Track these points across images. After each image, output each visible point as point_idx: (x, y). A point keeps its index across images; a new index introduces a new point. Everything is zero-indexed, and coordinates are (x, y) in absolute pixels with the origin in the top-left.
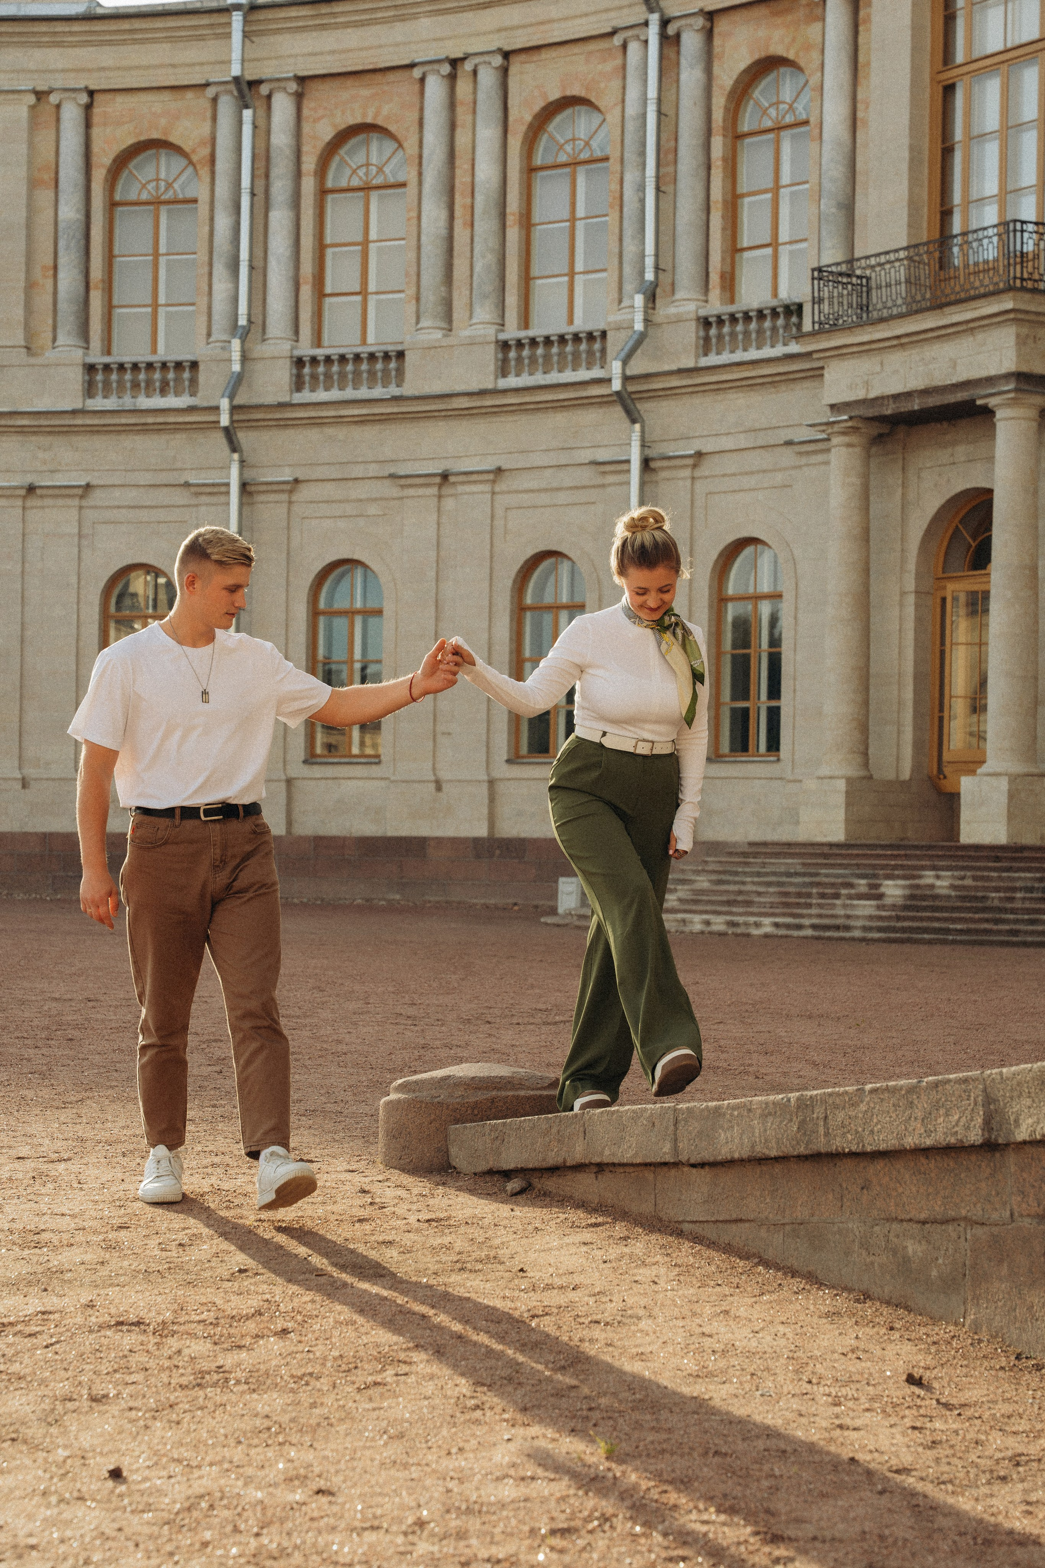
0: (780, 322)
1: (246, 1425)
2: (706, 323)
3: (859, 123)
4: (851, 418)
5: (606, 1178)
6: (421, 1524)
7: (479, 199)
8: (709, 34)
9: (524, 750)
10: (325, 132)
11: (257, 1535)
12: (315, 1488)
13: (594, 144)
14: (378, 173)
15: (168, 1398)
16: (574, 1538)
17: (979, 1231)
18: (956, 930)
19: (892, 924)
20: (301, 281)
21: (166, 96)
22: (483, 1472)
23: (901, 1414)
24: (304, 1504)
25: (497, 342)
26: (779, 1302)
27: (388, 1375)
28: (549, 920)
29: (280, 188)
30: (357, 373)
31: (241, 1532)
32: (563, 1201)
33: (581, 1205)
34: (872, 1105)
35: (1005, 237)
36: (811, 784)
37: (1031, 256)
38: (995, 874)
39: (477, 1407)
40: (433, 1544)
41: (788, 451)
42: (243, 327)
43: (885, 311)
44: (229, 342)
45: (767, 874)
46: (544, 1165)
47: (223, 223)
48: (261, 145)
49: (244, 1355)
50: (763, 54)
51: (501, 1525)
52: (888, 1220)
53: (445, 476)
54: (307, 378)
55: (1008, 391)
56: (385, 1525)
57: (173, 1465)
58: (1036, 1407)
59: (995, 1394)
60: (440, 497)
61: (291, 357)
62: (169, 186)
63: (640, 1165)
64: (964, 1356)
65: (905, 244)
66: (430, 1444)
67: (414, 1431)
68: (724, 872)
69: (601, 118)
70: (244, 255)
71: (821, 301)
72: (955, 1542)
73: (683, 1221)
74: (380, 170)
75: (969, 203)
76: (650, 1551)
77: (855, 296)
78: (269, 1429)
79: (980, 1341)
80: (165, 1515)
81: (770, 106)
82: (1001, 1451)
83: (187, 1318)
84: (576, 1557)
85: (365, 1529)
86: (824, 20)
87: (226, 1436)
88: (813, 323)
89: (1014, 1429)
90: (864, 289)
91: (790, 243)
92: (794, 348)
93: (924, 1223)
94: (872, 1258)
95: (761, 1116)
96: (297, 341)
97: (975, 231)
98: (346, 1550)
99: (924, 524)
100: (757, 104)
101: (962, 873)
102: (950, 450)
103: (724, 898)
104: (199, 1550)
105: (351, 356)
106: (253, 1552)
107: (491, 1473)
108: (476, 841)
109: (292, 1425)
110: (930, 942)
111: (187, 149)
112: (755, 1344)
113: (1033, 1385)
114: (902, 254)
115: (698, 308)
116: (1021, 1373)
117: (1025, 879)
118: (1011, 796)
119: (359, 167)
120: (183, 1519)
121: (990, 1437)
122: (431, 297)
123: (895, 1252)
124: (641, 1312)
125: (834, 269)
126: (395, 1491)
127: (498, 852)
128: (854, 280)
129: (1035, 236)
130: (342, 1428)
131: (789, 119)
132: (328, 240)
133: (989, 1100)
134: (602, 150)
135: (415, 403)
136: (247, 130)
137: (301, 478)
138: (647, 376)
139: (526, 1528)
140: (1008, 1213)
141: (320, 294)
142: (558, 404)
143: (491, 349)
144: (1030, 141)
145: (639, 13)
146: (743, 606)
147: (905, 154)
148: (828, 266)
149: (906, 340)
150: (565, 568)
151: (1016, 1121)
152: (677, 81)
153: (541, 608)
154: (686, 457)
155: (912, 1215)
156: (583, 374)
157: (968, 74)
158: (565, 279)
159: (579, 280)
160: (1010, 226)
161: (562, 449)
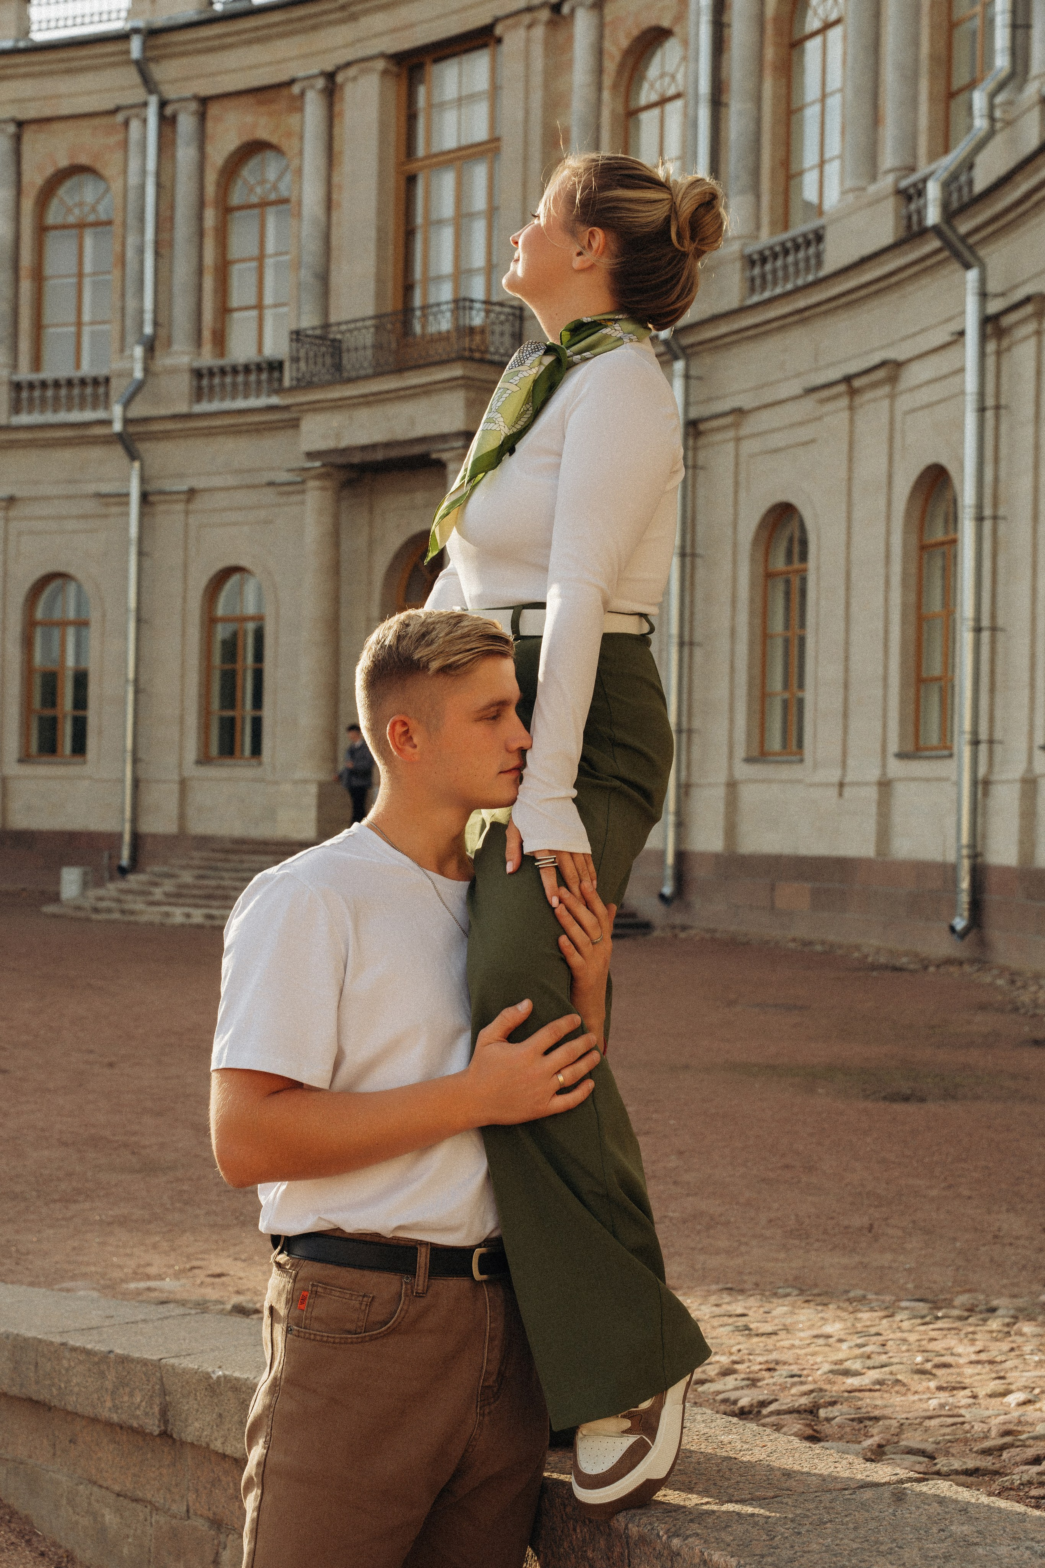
0: (264, 376)
2: (198, 374)
3: (334, 205)
4: (324, 465)
8: (202, 117)
9: (34, 749)
13: (101, 208)
17: (161, 1519)
25: (10, 383)
28: (52, 908)
35: (456, 312)
36: (287, 787)
37: (478, 330)
41: (270, 490)
43: (353, 371)
45: (243, 870)
50: (250, 138)
52: (89, 1481)
55: (459, 448)
65: (372, 314)
68: (206, 868)
69: (105, 186)
71: (298, 360)
75: (428, 279)
77: (328, 356)
81: (257, 184)
86: (302, 112)
88: (291, 379)
90: (336, 351)
91: (274, 306)
92: (275, 400)
93: (118, 1495)
94: (77, 1517)
97: (433, 306)
99: (388, 559)
100: (245, 182)
103: (203, 893)
114: (368, 323)
115: (192, 360)
123: (94, 1517)
125: (310, 332)
128: (328, 343)
129: (482, 313)
131: (273, 197)
133: (164, 1391)
134: (106, 215)
138: (146, 420)
140: (185, 1508)
143: (5, 389)
144: (479, 229)
145: (138, 94)
146: (230, 628)
147: (372, 233)
148: (306, 329)
149: (371, 398)
150: (72, 589)
151: (186, 1420)
152: (173, 157)
153: (50, 624)
154: (178, 493)
155: (109, 1483)
156: (88, 415)
157: (426, 167)
158: (73, 329)
159: (86, 331)
160: (461, 304)
161: (69, 482)
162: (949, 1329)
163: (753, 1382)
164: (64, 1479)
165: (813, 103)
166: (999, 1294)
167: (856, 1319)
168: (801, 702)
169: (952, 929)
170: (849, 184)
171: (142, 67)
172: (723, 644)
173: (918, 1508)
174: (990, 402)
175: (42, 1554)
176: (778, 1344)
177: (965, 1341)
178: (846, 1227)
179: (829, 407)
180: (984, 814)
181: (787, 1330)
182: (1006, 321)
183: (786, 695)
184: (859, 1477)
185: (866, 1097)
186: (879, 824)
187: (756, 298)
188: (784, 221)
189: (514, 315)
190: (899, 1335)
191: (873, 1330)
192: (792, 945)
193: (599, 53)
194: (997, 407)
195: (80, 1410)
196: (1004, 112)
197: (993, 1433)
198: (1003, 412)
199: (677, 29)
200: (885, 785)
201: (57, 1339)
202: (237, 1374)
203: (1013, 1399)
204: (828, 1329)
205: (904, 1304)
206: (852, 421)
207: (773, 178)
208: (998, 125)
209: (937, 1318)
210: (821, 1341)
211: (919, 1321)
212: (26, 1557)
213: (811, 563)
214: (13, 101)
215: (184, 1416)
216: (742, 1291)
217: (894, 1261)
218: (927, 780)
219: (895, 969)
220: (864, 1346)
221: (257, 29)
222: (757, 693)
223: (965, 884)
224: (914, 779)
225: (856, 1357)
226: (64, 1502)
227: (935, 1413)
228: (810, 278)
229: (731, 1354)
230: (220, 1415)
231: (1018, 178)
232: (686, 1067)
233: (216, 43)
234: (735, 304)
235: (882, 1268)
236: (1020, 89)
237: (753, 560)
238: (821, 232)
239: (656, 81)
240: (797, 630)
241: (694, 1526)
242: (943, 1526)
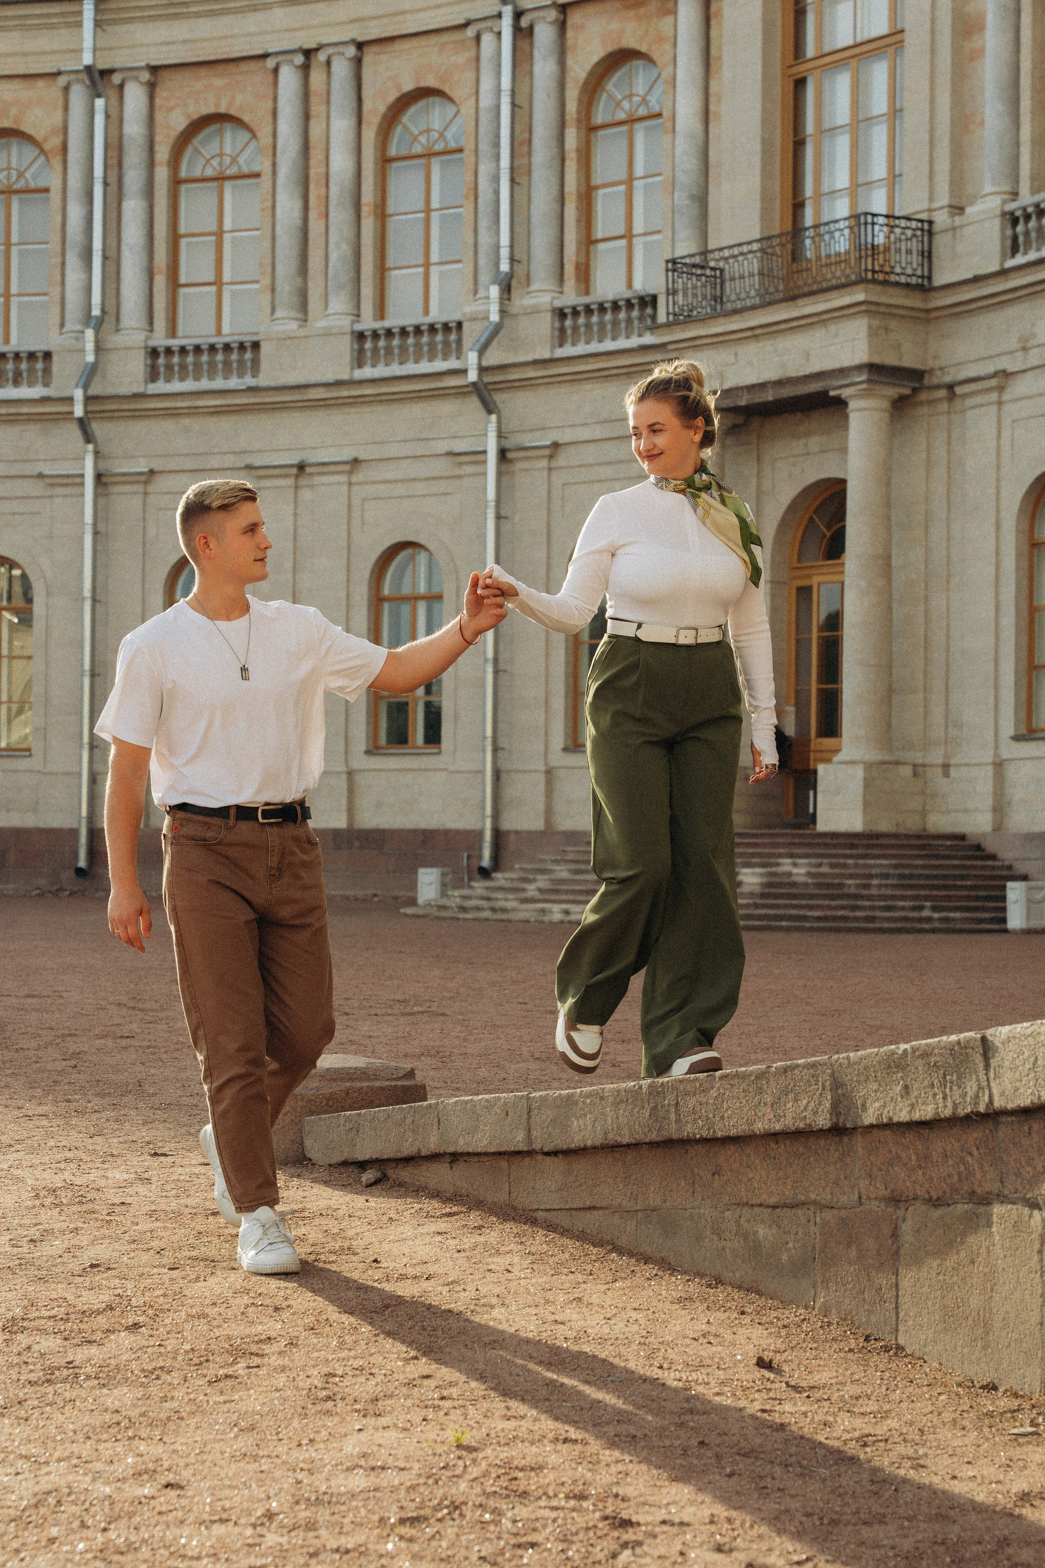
0: (635, 313)
1: (96, 1420)
2: (561, 314)
3: (711, 116)
5: (461, 1169)
6: (270, 1516)
7: (334, 189)
8: (562, 26)
9: (383, 740)
10: (178, 121)
11: (105, 1530)
12: (164, 1482)
13: (448, 135)
14: (231, 164)
15: (16, 1395)
16: (424, 1526)
17: (828, 1215)
18: (813, 917)
19: (750, 911)
20: (156, 271)
21: (16, 85)
22: (333, 1463)
23: (751, 1397)
24: (153, 1498)
25: (353, 332)
26: (632, 1288)
27: (240, 1368)
28: (410, 911)
29: (134, 177)
30: (212, 365)
31: (89, 1527)
32: (418, 1191)
33: (436, 1195)
34: (722, 1091)
35: (856, 229)
37: (881, 249)
38: (851, 861)
39: (328, 1398)
40: (282, 1536)
42: (97, 317)
43: (738, 302)
44: (83, 332)
46: (400, 1155)
47: (75, 213)
48: (114, 133)
49: (93, 1350)
50: (615, 47)
51: (351, 1515)
52: (738, 1204)
53: (301, 467)
54: (162, 369)
55: (861, 383)
56: (234, 1518)
57: (20, 1463)
58: (884, 1388)
59: (844, 1375)
60: (297, 487)
61: (146, 347)
62: (21, 175)
63: (494, 1154)
64: (813, 1339)
65: (758, 236)
66: (281, 1436)
67: (265, 1424)
69: (454, 109)
70: (97, 244)
71: (675, 292)
72: (801, 1523)
73: (537, 1210)
74: (234, 160)
75: (820, 195)
76: (499, 1538)
77: (709, 287)
78: (118, 1424)
79: (829, 1324)
80: (12, 1512)
81: (624, 98)
82: (848, 1432)
83: (37, 1314)
84: (425, 1546)
85: (213, 1522)
86: (675, 13)
87: (75, 1432)
88: (668, 314)
89: (862, 1410)
90: (718, 281)
91: (645, 234)
92: (649, 339)
93: (774, 1207)
94: (724, 1243)
95: (613, 1103)
96: (151, 331)
97: (827, 224)
98: (194, 1543)
99: (779, 513)
100: (611, 95)
101: (819, 861)
102: (804, 441)
103: (583, 888)
104: (45, 1547)
105: (206, 347)
106: (100, 1547)
107: (341, 1464)
108: (335, 832)
109: (141, 1419)
110: (788, 929)
111: (39, 137)
112: (607, 1331)
113: (881, 1366)
114: (755, 247)
115: (554, 298)
116: (869, 1355)
117: (881, 865)
118: (868, 783)
119: (213, 157)
120: (30, 1516)
121: (838, 1419)
122: (286, 288)
123: (745, 1236)
124: (494, 1301)
125: (687, 261)
126: (245, 1483)
127: (357, 843)
128: (708, 272)
129: (885, 229)
130: (193, 1422)
131: (642, 112)
132: (182, 230)
133: (837, 1084)
134: (456, 142)
135: (270, 393)
136: (99, 120)
137: (156, 468)
138: (502, 368)
139: (376, 1518)
140: (857, 1196)
141: (174, 284)
142: (414, 395)
143: (347, 340)
144: (879, 135)
145: (492, 5)
147: (757, 147)
148: (682, 258)
149: (759, 331)
150: (423, 558)
151: (863, 1105)
152: (530, 72)
153: (398, 599)
154: (542, 447)
155: (762, 1199)
156: (439, 365)
157: (818, 68)
158: (420, 271)
159: (435, 271)
160: (861, 219)
161: (420, 440)
189: (922, 230)
195: (733, 1133)
215: (860, 1103)
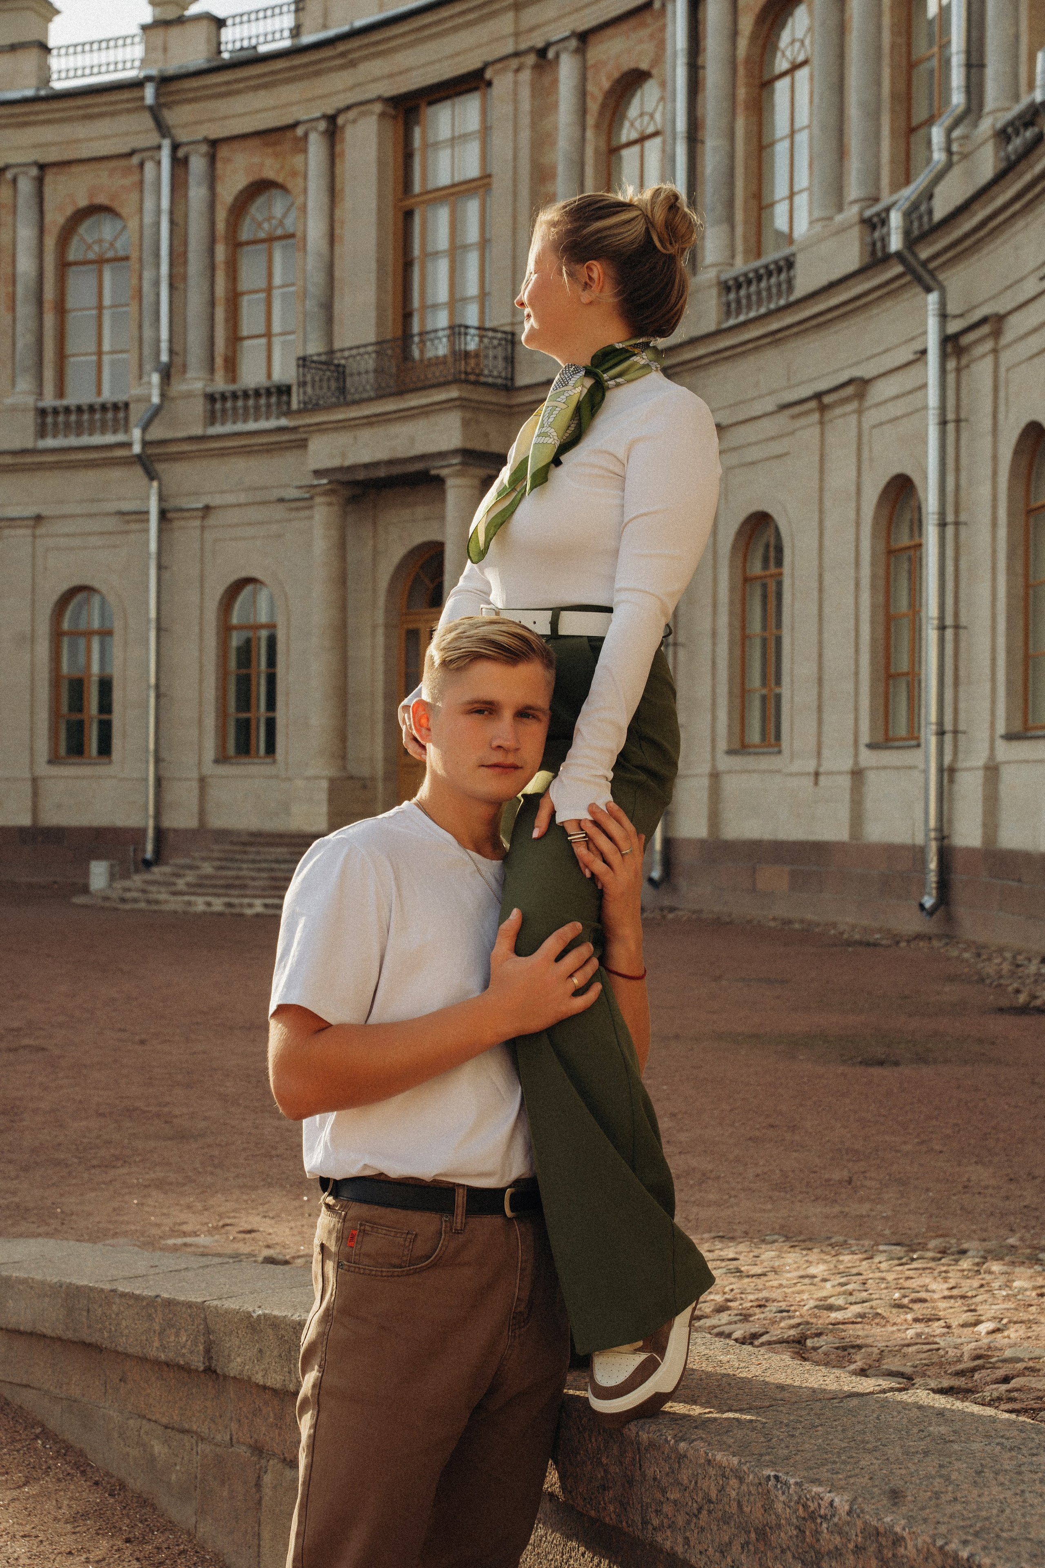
0: (274, 400)
2: (211, 398)
3: (336, 239)
4: (330, 482)
7: (20, 288)
8: (212, 159)
9: (63, 751)
13: (118, 245)
17: (207, 1448)
25: (36, 409)
28: (82, 899)
35: (452, 338)
36: (300, 783)
37: (473, 354)
41: (281, 506)
43: (357, 395)
45: (259, 862)
50: (257, 178)
52: (139, 1415)
55: (456, 465)
65: (373, 341)
68: (226, 859)
69: (122, 224)
71: (305, 384)
75: (425, 308)
77: (333, 381)
81: (264, 220)
86: (306, 153)
88: (299, 402)
90: (341, 375)
91: (281, 334)
92: (283, 422)
93: (166, 1427)
97: (430, 332)
99: (391, 569)
100: (253, 219)
103: (224, 882)
108: (22, 830)
114: (370, 349)
115: (205, 385)
123: (144, 1448)
125: (316, 358)
127: (40, 839)
128: (332, 368)
129: (476, 338)
131: (279, 232)
134: (123, 251)
138: (163, 442)
140: (228, 1436)
142: (88, 463)
143: (31, 415)
144: (473, 260)
145: (153, 138)
146: (245, 634)
147: (373, 266)
148: (311, 356)
149: (374, 419)
150: (96, 601)
151: (229, 1356)
152: (186, 196)
153: (75, 634)
154: (197, 509)
155: (156, 1417)
156: (109, 438)
157: (423, 202)
158: (94, 358)
159: (106, 359)
160: (457, 330)
161: (92, 501)
162: (924, 1269)
163: (745, 1317)
164: (115, 1415)
165: (782, 139)
166: (969, 1238)
167: (838, 1261)
168: (778, 698)
169: (922, 906)
170: (817, 214)
171: (155, 112)
172: (706, 644)
173: (899, 1412)
174: (951, 416)
175: (96, 1483)
176: (767, 1284)
177: (939, 1279)
178: (826, 1181)
179: (803, 421)
180: (951, 801)
181: (776, 1272)
182: (965, 340)
183: (764, 691)
184: (846, 1388)
185: (844, 1062)
186: (852, 810)
187: (732, 322)
188: (756, 249)
189: (506, 340)
190: (878, 1275)
191: (854, 1271)
192: (772, 924)
193: (583, 94)
194: (958, 421)
195: (130, 1351)
196: (961, 145)
197: (966, 1357)
198: (963, 424)
199: (654, 72)
200: (857, 774)
201: (107, 1287)
202: (276, 1313)
203: (983, 1328)
204: (812, 1270)
205: (881, 1248)
206: (822, 434)
207: (746, 210)
208: (955, 158)
209: (913, 1260)
210: (807, 1281)
211: (896, 1262)
212: (81, 1486)
213: (786, 569)
214: (35, 146)
215: (226, 1353)
216: (732, 1239)
217: (871, 1210)
218: (897, 768)
219: (868, 944)
220: (846, 1284)
221: (264, 75)
222: (737, 691)
223: (933, 865)
224: (884, 768)
225: (839, 1294)
226: (116, 1435)
227: (912, 1341)
228: (782, 302)
229: (725, 1293)
230: (260, 1351)
231: (975, 207)
232: (677, 1037)
233: (223, 89)
234: (712, 328)
235: (862, 1216)
236: (975, 125)
237: (731, 566)
238: (792, 259)
239: (636, 119)
240: (774, 630)
241: (700, 1432)
242: (922, 1427)
